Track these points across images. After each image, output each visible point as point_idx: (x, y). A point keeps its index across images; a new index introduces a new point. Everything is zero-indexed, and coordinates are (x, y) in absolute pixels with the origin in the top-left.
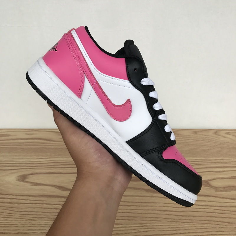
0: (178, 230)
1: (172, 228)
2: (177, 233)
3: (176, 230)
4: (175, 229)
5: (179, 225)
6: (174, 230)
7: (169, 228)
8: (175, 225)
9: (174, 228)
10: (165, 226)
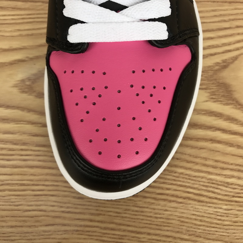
0: (233, 20)
1: (221, 15)
2: (232, 26)
3: (230, 20)
4: (226, 18)
5: (236, 9)
6: (225, 21)
7: (216, 16)
8: (227, 10)
9: (224, 15)
10: (207, 11)
